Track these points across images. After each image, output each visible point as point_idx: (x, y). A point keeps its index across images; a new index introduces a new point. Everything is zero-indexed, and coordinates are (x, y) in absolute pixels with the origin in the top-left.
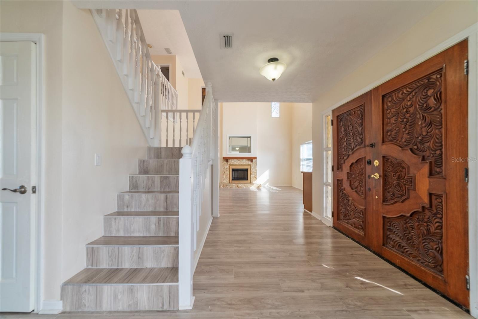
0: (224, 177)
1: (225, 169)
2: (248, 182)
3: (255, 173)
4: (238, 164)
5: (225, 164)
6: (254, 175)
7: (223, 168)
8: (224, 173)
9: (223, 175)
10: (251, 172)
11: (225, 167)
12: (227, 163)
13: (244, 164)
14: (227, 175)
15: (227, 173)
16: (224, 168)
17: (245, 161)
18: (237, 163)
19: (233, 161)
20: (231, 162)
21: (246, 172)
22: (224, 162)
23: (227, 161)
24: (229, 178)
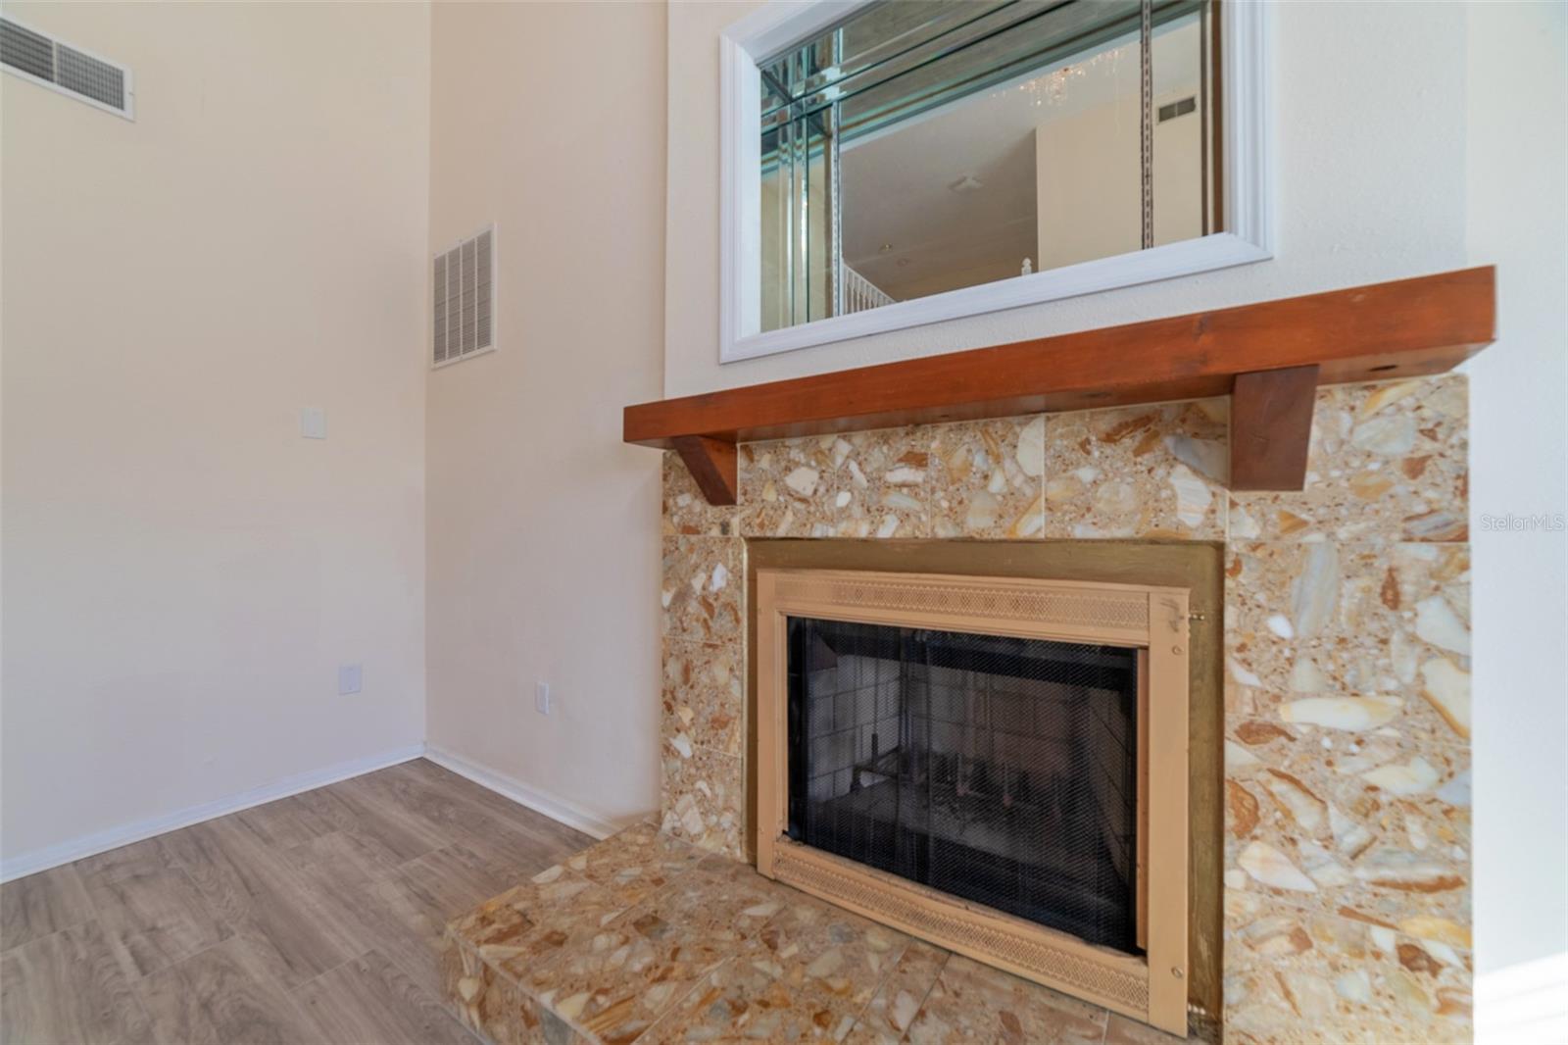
0: (684, 746)
1: (693, 607)
2: (1141, 994)
3: (1368, 802)
4: (888, 530)
5: (688, 530)
6: (1333, 874)
7: (667, 599)
8: (674, 669)
9: (669, 708)
10: (1237, 755)
11: (697, 584)
12: (714, 513)
13: (1033, 525)
14: (719, 723)
15: (715, 688)
16: (681, 597)
17: (1059, 464)
18: (874, 511)
19: (803, 480)
20: (770, 496)
21: (1102, 700)
22: (684, 500)
23: (718, 492)
24: (739, 772)
